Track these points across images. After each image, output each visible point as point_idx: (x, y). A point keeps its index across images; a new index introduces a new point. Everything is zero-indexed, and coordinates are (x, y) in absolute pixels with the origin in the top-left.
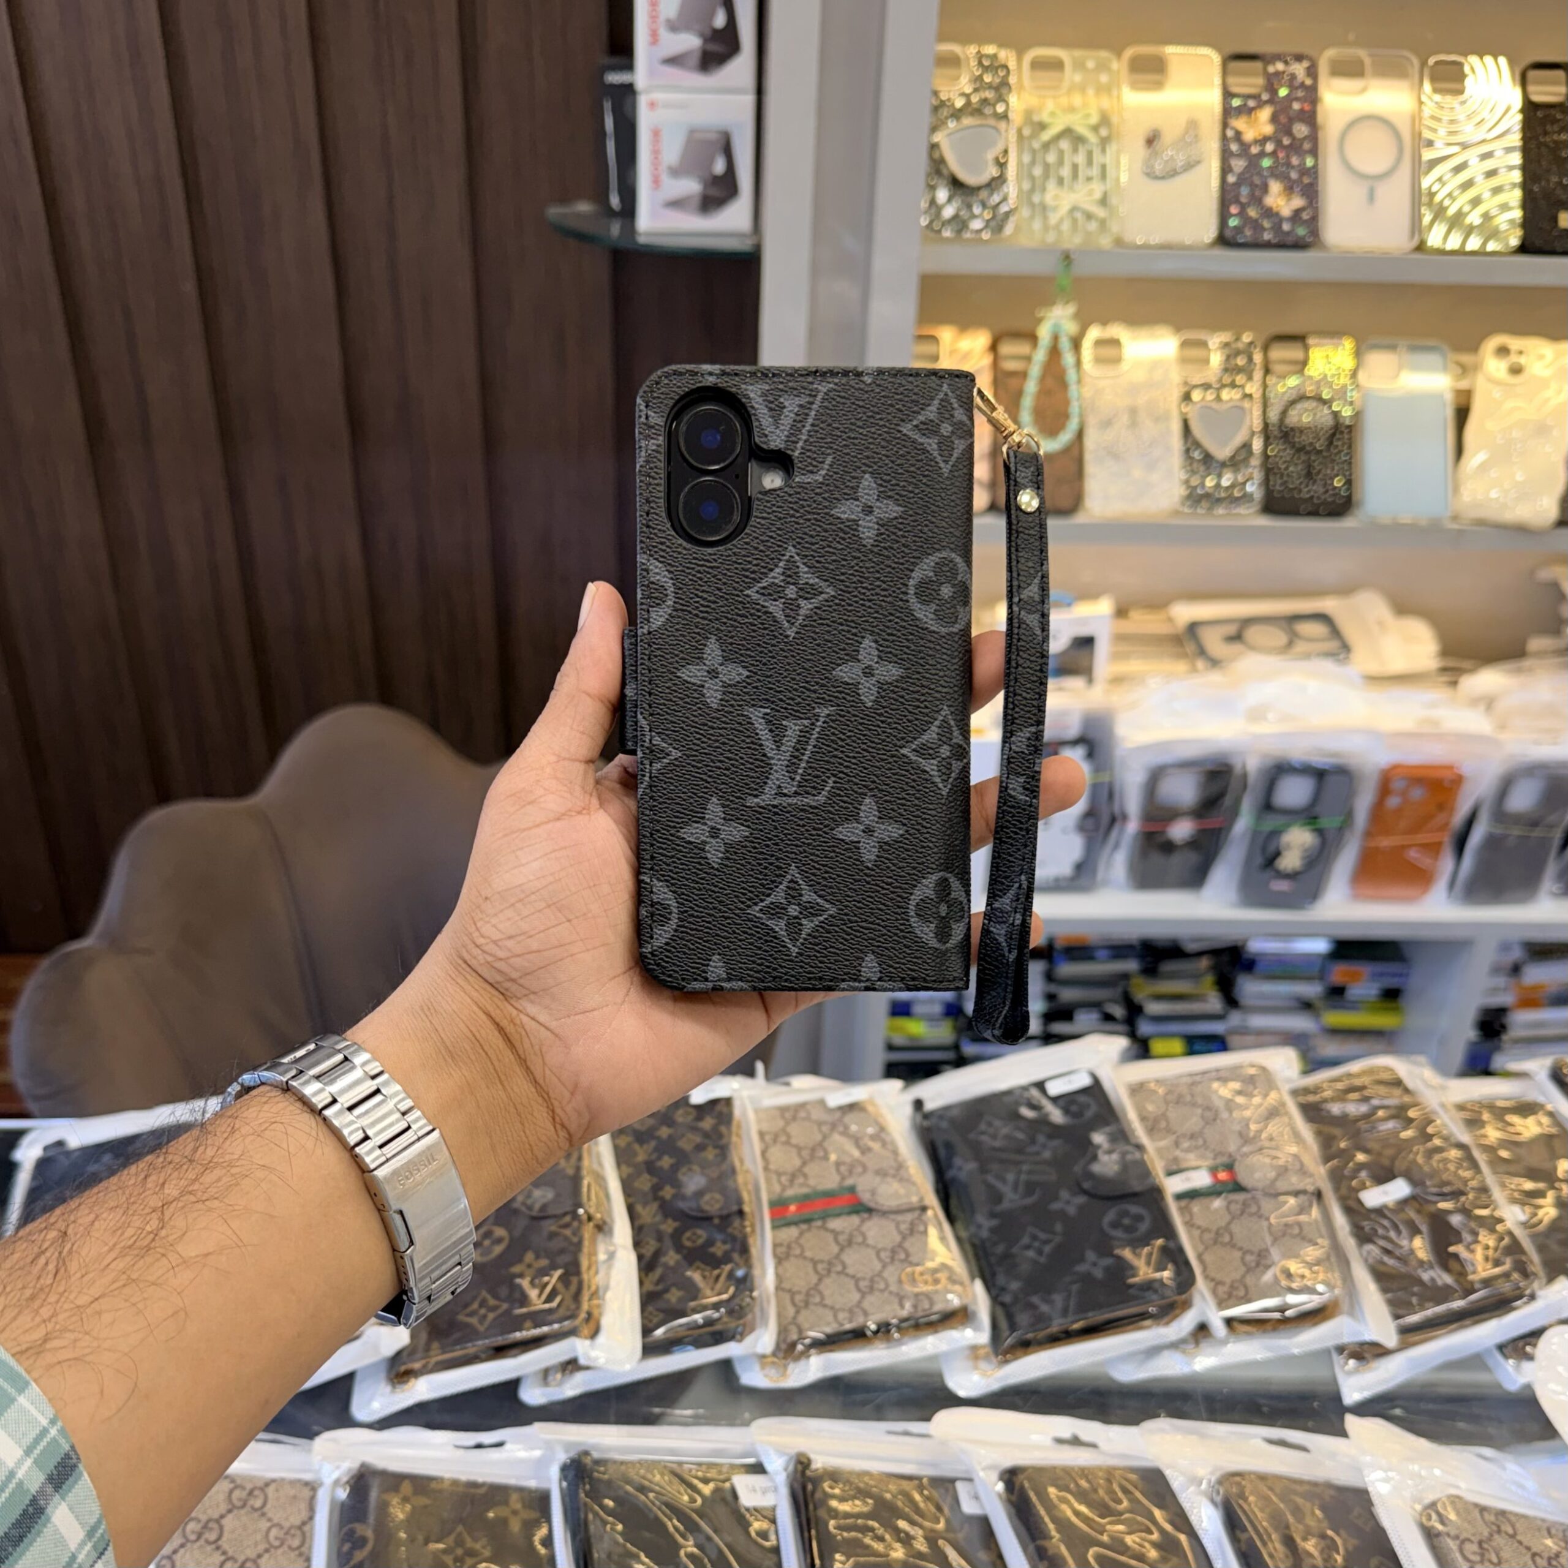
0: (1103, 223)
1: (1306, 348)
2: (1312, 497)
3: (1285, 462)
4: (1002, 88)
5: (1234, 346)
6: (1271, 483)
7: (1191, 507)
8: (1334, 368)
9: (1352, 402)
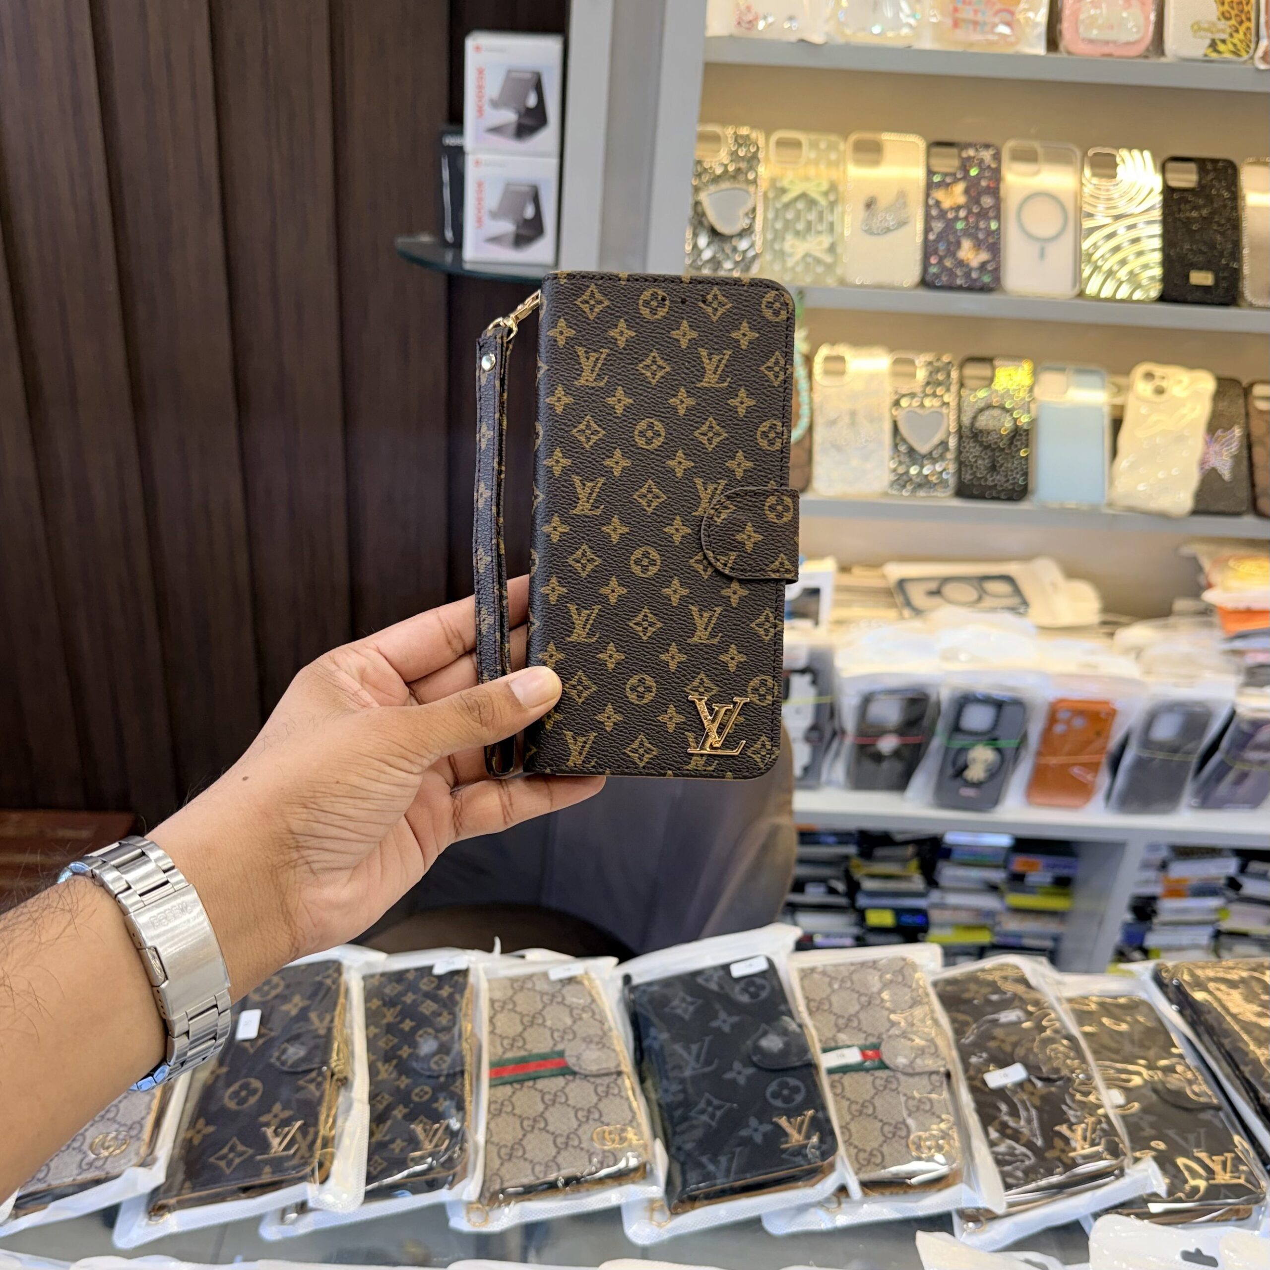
0: (830, 268)
1: (994, 368)
2: (996, 485)
3: (975, 457)
4: (753, 160)
5: (936, 364)
6: (963, 473)
7: (898, 490)
8: (1015, 384)
9: (1029, 412)
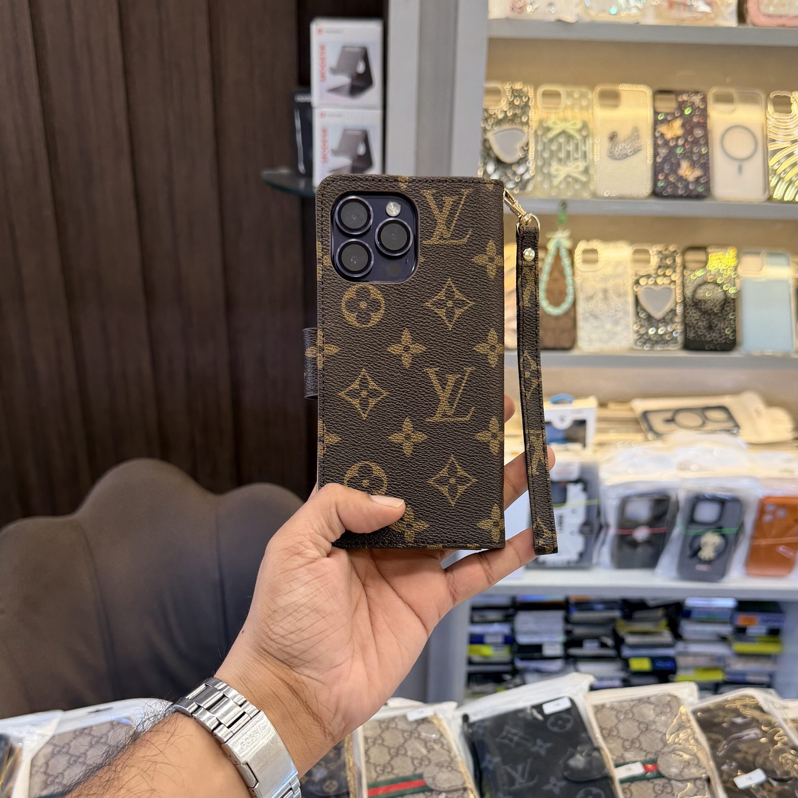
0: (585, 185)
1: (707, 254)
2: (712, 340)
3: (696, 320)
4: (525, 107)
5: (664, 253)
6: (688, 332)
7: (641, 346)
8: (724, 266)
9: (734, 285)
